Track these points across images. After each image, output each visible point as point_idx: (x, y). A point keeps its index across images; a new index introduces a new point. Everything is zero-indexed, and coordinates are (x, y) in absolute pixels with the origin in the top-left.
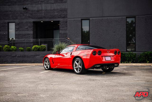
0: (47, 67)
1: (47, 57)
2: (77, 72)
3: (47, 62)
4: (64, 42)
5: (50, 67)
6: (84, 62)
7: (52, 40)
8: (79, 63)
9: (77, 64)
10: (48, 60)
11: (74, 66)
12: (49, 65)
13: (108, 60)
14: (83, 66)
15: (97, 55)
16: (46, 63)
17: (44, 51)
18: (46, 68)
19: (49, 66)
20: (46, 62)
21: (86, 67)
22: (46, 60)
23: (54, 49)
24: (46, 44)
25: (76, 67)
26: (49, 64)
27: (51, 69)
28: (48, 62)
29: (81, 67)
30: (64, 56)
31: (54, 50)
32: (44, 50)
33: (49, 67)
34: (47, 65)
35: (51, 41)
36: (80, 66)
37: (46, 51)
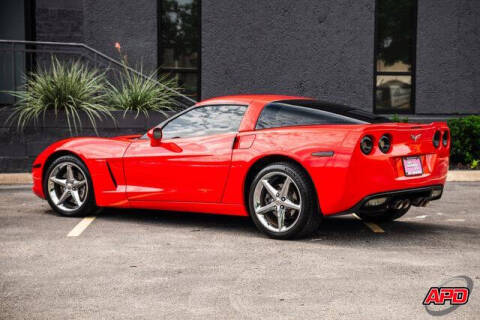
0: (69, 201)
3: (70, 174)
8: (286, 186)
9: (273, 191)
11: (257, 199)
13: (412, 176)
14: (311, 199)
15: (378, 154)
16: (62, 182)
18: (62, 207)
19: (84, 197)
20: (58, 178)
22: (64, 165)
25: (263, 204)
29: (298, 207)
33: (79, 204)
34: (66, 190)
36: (288, 203)
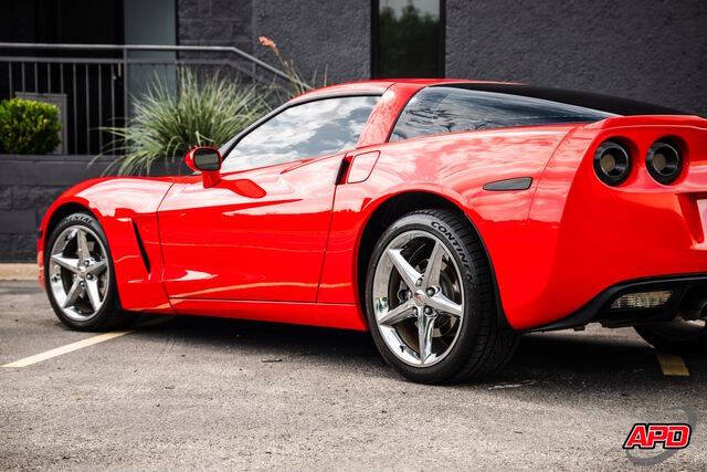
0: (82, 303)
1: (82, 206)
2: (407, 357)
3: (84, 248)
4: (227, 73)
5: (112, 299)
6: (491, 252)
7: (118, 54)
8: (435, 264)
9: (411, 274)
10: (89, 238)
12: (100, 285)
14: (484, 296)
15: (641, 188)
16: (72, 263)
17: (44, 153)
19: (105, 290)
20: (71, 251)
21: (517, 305)
22: (74, 230)
23: (131, 133)
24: (56, 90)
25: (394, 303)
26: (100, 274)
27: (118, 318)
28: (96, 254)
29: (458, 309)
30: (264, 193)
31: (131, 142)
32: (43, 143)
33: (98, 304)
34: (77, 280)
35: (106, 67)
37: (59, 149)
